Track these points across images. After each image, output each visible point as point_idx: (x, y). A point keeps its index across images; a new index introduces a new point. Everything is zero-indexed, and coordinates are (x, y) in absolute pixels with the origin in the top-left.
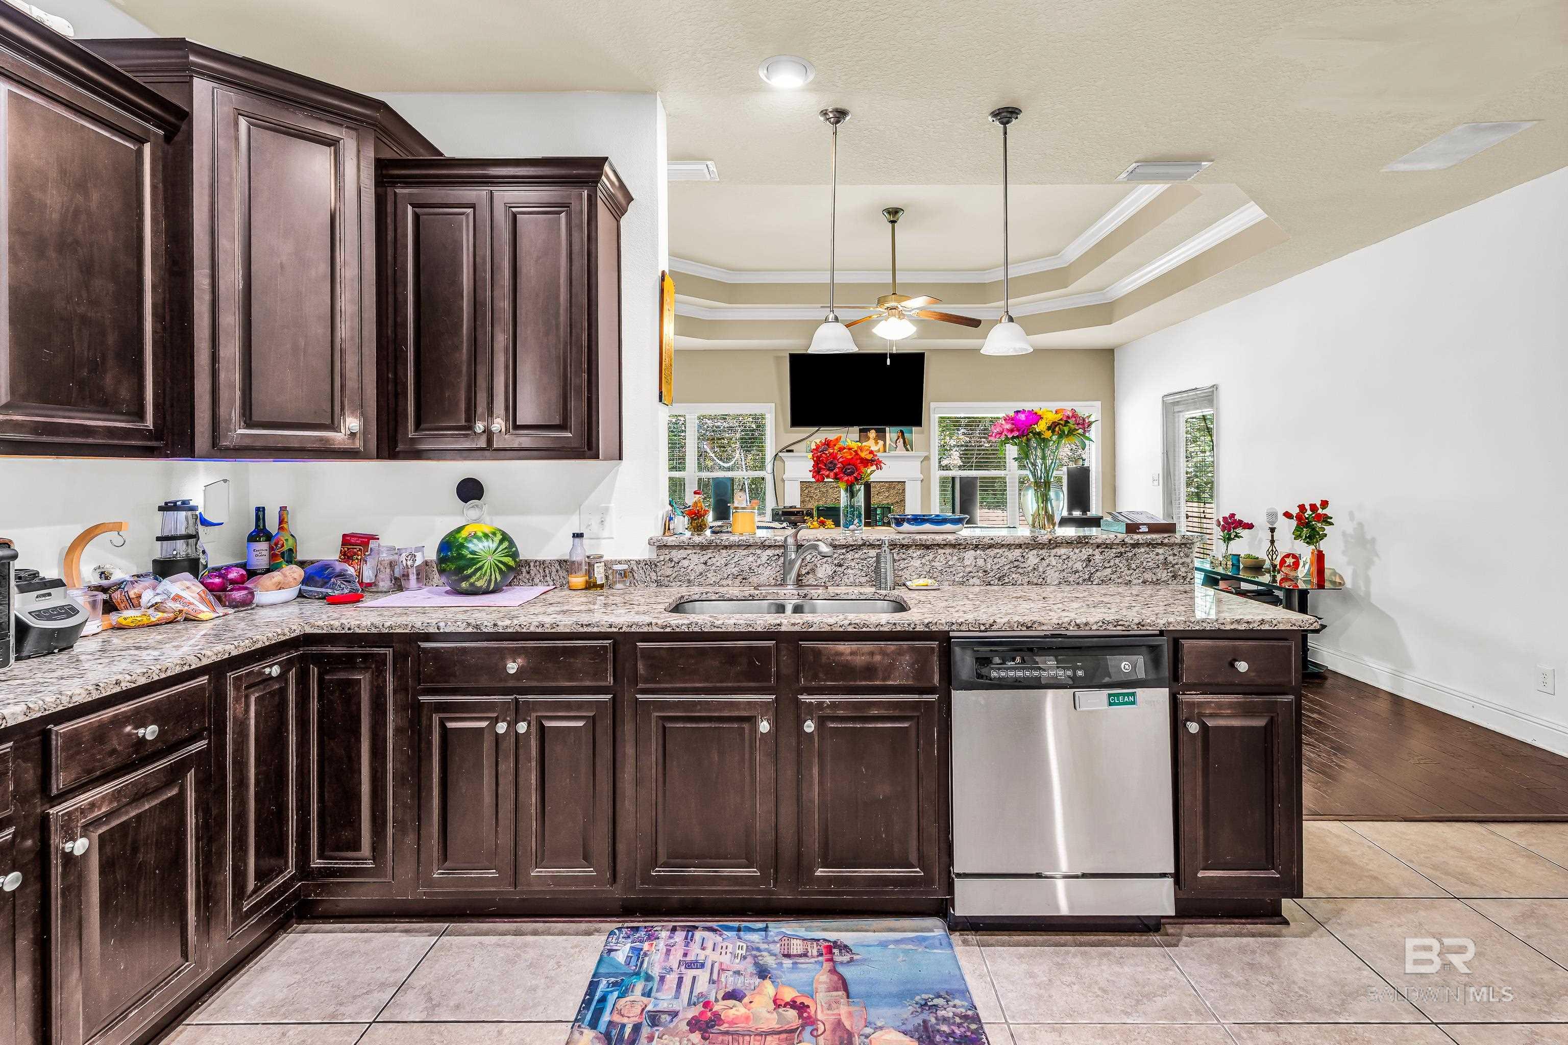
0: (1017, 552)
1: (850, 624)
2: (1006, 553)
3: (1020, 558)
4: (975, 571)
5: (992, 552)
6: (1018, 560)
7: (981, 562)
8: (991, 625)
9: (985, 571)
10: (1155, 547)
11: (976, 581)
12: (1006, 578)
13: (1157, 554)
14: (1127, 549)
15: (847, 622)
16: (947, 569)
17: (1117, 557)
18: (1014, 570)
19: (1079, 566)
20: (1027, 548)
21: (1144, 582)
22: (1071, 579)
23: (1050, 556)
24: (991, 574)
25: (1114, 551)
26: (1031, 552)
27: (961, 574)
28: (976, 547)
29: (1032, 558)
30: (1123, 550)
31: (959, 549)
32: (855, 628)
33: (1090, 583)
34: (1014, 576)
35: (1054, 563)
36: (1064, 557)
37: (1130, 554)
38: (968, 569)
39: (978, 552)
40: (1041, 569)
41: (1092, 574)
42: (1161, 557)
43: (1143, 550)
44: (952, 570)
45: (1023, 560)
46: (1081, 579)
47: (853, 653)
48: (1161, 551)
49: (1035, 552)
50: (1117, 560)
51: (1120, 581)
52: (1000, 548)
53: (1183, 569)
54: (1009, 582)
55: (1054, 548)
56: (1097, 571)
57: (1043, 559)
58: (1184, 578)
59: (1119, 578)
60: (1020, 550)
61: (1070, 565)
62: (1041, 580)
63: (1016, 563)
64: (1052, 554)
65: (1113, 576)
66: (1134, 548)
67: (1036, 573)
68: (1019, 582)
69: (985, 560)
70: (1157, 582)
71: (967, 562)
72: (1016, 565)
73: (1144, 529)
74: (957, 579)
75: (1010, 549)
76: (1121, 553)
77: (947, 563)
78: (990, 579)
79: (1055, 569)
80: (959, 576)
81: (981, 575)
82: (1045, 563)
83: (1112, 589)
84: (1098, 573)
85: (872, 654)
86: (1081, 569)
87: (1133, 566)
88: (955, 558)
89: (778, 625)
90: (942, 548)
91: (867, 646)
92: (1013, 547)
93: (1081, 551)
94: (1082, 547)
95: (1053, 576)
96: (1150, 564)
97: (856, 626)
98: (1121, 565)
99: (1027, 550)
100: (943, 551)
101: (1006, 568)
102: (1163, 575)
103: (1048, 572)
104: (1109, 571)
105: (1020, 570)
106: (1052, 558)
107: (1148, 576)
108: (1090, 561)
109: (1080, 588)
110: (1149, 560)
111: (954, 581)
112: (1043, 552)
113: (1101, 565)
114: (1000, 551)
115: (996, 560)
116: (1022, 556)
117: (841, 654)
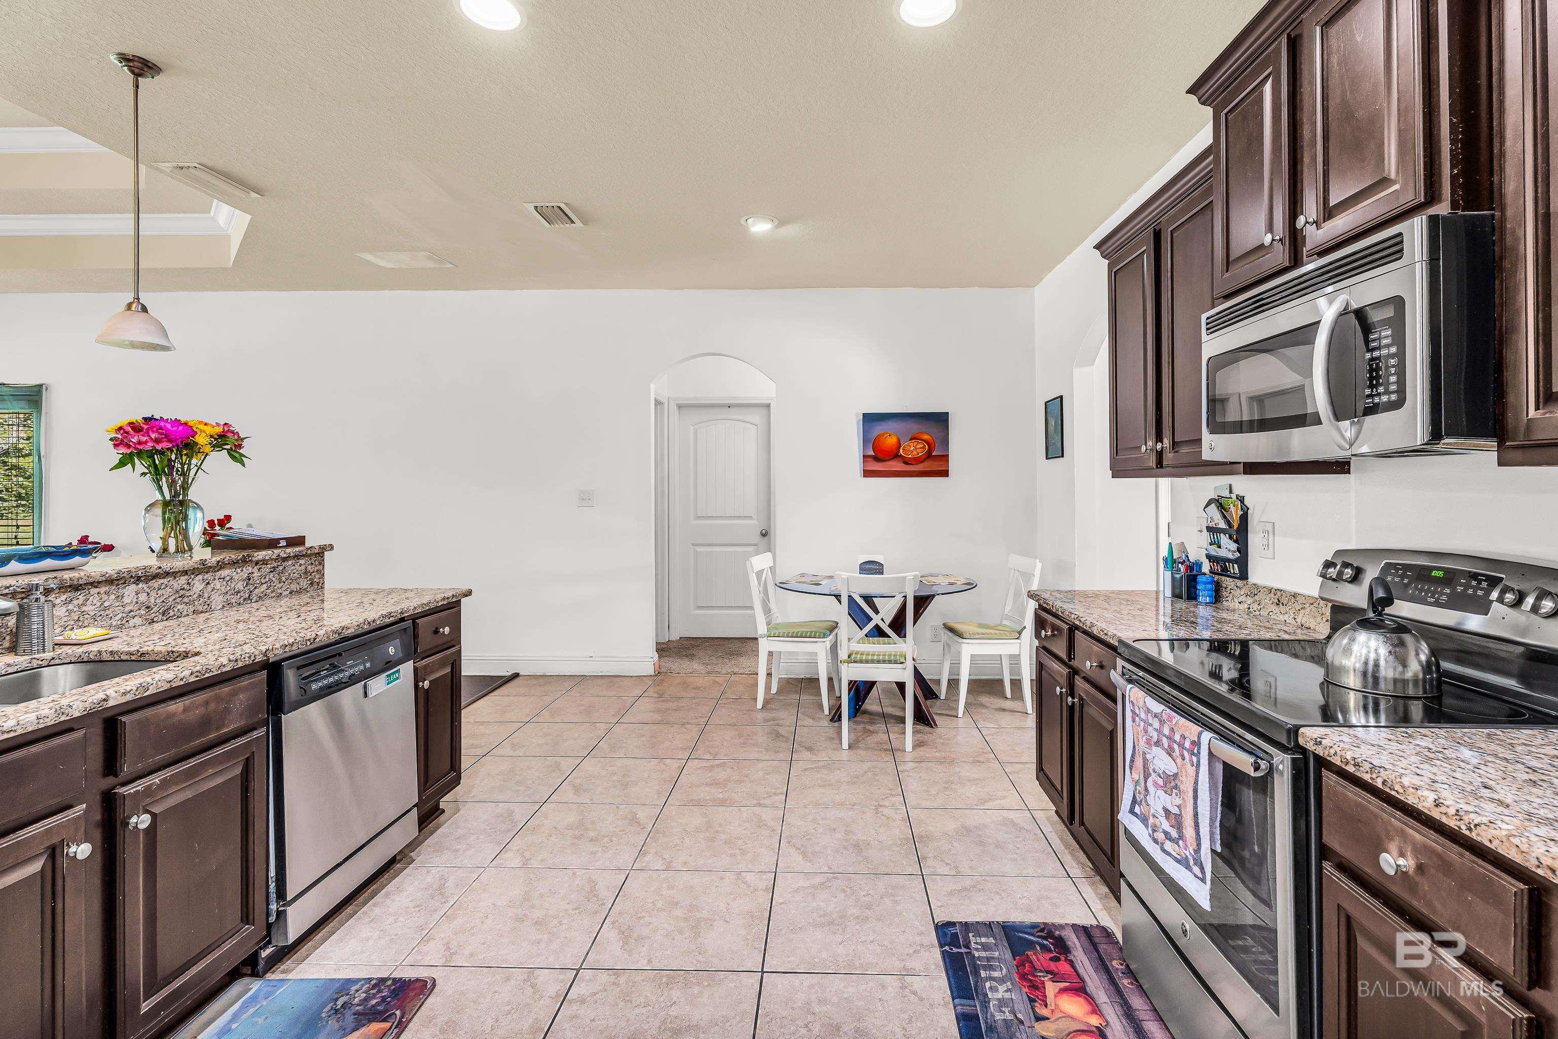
0: (183, 580)
1: (191, 674)
2: (172, 583)
3: (185, 586)
4: (137, 608)
5: (155, 584)
6: (183, 589)
7: (143, 597)
8: (315, 639)
9: (148, 608)
10: (299, 559)
11: (138, 621)
12: (171, 611)
13: (301, 565)
14: (279, 564)
15: (187, 673)
16: (102, 613)
17: (271, 572)
18: (178, 600)
19: (240, 586)
20: (193, 574)
21: (291, 593)
22: (233, 601)
23: (215, 579)
24: (155, 609)
25: (269, 566)
26: (197, 578)
27: (120, 616)
28: (138, 580)
29: (198, 584)
30: (275, 565)
31: (118, 585)
32: (197, 677)
33: (249, 602)
34: (179, 607)
35: (218, 587)
36: (228, 578)
37: (281, 568)
38: (128, 609)
39: (141, 585)
40: (206, 595)
41: (251, 592)
42: (303, 567)
43: (290, 563)
44: (108, 612)
45: (188, 588)
46: (242, 599)
47: (185, 710)
48: (302, 562)
49: (200, 577)
50: (272, 575)
51: (273, 595)
52: (164, 578)
53: (317, 576)
54: (174, 615)
55: (218, 571)
56: (255, 588)
57: (208, 583)
58: (318, 584)
59: (272, 592)
60: (186, 577)
61: (233, 586)
62: (206, 606)
63: (182, 592)
64: (217, 577)
65: (269, 591)
66: (284, 562)
67: (201, 600)
68: (184, 613)
69: (148, 594)
70: (299, 592)
71: (126, 600)
72: (181, 594)
73: (283, 543)
74: (114, 623)
75: (175, 577)
76: (274, 567)
77: (102, 604)
78: (153, 615)
79: (219, 592)
80: (117, 618)
81: (143, 612)
82: (210, 588)
83: (267, 602)
84: (256, 590)
85: (207, 703)
86: (242, 588)
87: (283, 579)
88: (113, 597)
89: (104, 700)
90: (96, 587)
91: (201, 697)
92: (179, 574)
93: (242, 570)
94: (243, 566)
95: (217, 600)
96: (295, 575)
97: (198, 674)
98: (274, 579)
99: (192, 577)
100: (97, 590)
101: (171, 599)
102: (304, 583)
103: (213, 597)
104: (265, 586)
105: (186, 600)
106: (217, 582)
107: (294, 587)
108: (249, 579)
109: (241, 609)
110: (295, 571)
111: (111, 626)
112: (208, 576)
113: (258, 582)
114: (165, 581)
115: (160, 592)
116: (189, 584)
117: (173, 715)
